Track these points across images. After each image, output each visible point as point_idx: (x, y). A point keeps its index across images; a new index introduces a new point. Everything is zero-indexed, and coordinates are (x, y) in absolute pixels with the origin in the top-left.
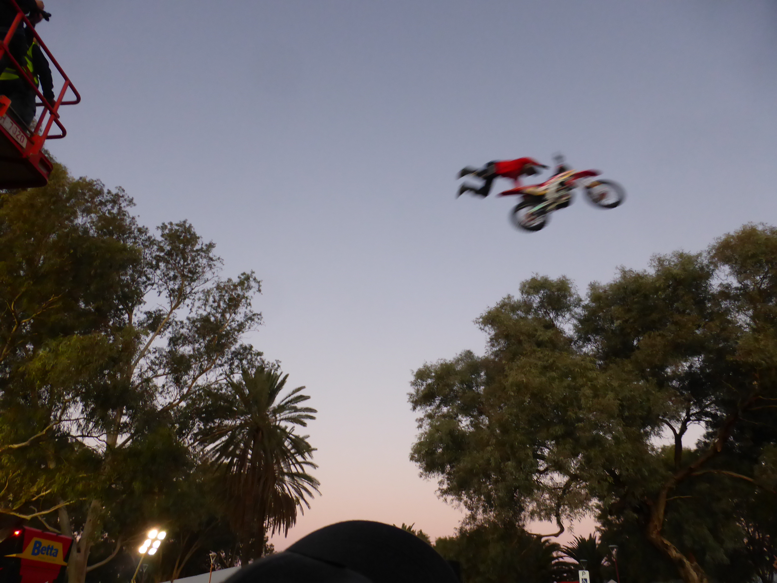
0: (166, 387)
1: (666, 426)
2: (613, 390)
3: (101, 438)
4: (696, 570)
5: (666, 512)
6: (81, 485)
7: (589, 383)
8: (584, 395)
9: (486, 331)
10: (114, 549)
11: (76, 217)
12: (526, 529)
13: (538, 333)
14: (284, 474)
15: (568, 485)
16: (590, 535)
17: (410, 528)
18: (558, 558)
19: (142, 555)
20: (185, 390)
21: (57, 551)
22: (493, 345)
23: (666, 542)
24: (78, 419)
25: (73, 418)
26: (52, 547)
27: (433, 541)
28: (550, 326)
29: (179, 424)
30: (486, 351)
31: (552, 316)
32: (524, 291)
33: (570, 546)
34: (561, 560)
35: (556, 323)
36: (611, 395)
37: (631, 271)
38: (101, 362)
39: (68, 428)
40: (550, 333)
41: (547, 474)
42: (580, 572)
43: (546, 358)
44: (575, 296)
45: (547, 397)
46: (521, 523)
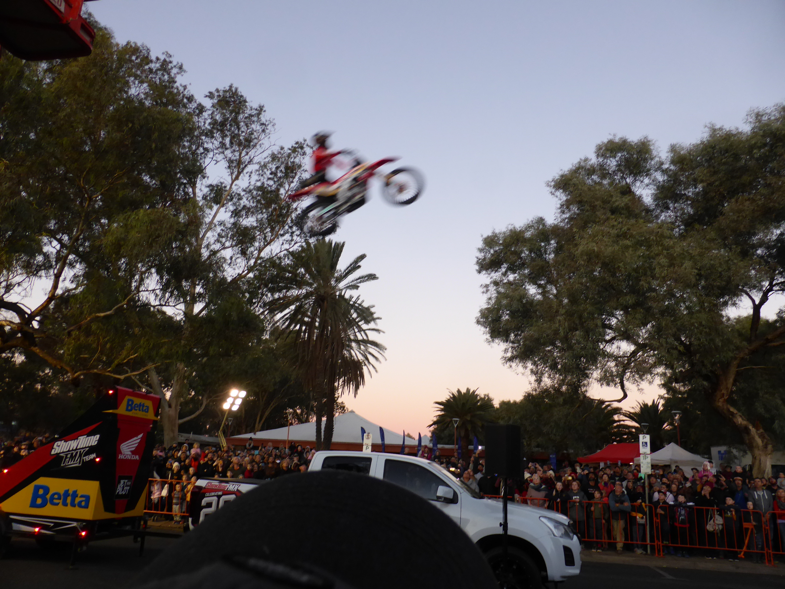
0: (233, 259)
1: (745, 295)
2: (692, 257)
3: (178, 307)
4: (761, 436)
5: (735, 381)
6: (164, 349)
7: (665, 252)
8: (659, 264)
9: (557, 197)
10: (201, 404)
11: (129, 87)
12: (588, 394)
13: (614, 199)
14: (350, 340)
15: (634, 353)
16: (654, 401)
17: (474, 392)
18: (619, 421)
19: (226, 410)
20: (252, 262)
21: (148, 407)
22: (563, 212)
23: (732, 409)
24: (154, 290)
25: (149, 289)
26: (144, 404)
27: (496, 404)
28: (627, 191)
29: (249, 293)
30: (555, 218)
31: (628, 180)
32: (600, 154)
33: (632, 411)
34: (622, 423)
35: (634, 189)
36: (688, 264)
37: (721, 129)
38: (170, 235)
39: (147, 298)
40: (626, 199)
41: (613, 343)
42: (641, 436)
43: (620, 226)
44: (657, 159)
45: (619, 267)
46: (583, 389)
